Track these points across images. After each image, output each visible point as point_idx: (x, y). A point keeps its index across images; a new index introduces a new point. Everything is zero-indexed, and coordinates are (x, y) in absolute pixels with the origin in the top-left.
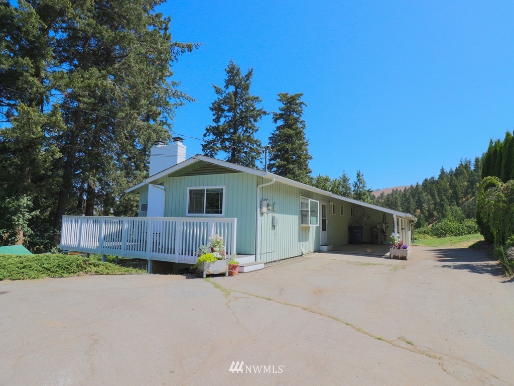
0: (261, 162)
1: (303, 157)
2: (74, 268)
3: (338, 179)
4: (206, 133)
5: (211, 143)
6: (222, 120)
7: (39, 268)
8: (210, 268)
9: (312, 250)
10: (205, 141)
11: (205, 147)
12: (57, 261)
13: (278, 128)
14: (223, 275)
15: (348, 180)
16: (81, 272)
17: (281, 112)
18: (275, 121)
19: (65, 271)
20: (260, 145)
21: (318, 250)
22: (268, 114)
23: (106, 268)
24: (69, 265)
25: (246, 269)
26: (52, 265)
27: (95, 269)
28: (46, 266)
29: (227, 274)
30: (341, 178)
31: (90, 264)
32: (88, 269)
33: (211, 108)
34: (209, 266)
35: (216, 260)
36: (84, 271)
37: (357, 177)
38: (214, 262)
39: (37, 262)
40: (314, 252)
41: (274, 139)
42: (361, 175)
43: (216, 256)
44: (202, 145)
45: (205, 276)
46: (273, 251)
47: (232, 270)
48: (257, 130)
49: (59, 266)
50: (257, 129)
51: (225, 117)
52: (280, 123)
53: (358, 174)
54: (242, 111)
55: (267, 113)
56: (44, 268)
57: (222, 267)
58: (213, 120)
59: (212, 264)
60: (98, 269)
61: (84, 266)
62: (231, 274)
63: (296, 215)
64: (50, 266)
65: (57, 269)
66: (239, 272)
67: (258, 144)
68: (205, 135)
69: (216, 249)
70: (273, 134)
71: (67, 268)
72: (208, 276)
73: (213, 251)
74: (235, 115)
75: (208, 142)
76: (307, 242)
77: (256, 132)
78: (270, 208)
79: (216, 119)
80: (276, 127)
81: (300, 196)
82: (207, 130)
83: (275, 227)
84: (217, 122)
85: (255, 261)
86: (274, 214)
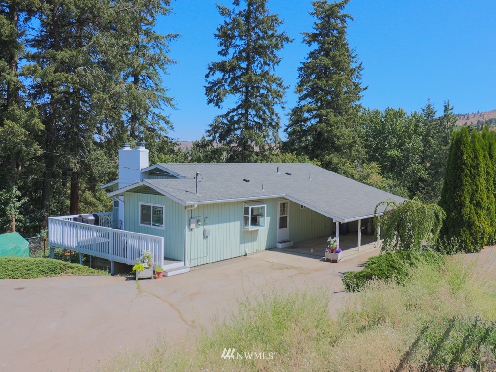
0: (283, 107)
1: (342, 96)
2: (58, 270)
3: (420, 112)
4: (209, 73)
5: (217, 84)
6: (231, 51)
7: (38, 270)
8: (140, 274)
9: (264, 248)
10: (209, 83)
11: (209, 90)
12: (47, 265)
13: (312, 55)
14: (150, 278)
15: (434, 114)
16: (63, 273)
17: (315, 31)
18: (309, 43)
19: (53, 272)
20: (280, 84)
21: (271, 248)
22: (291, 41)
23: (78, 270)
24: (55, 268)
25: (169, 274)
26: (45, 268)
27: (71, 270)
28: (41, 269)
29: (152, 278)
30: (424, 111)
31: (68, 267)
32: (67, 270)
33: (216, 36)
34: (139, 273)
35: (144, 269)
36: (65, 272)
37: (445, 111)
38: (142, 270)
39: (35, 266)
40: (266, 250)
41: (307, 70)
42: (450, 107)
43: (144, 266)
44: (206, 87)
45: (137, 279)
46: (205, 255)
47: (156, 274)
48: (279, 62)
49: (49, 269)
50: (278, 59)
51: (235, 47)
52: (315, 46)
53: (445, 107)
54: (259, 35)
55: (290, 39)
56: (40, 270)
57: (149, 273)
58: (219, 53)
59: (141, 272)
60: (74, 271)
61: (64, 268)
62: (155, 278)
63: (237, 221)
64: (44, 269)
65: (48, 271)
66: (163, 276)
67: (279, 82)
68: (207, 76)
69: (146, 261)
70: (304, 64)
71: (54, 270)
72: (139, 279)
73: (144, 262)
74: (248, 44)
75: (212, 83)
76: (255, 242)
77: (277, 65)
78: (200, 223)
79: (223, 50)
80: (309, 53)
81: (243, 203)
82: (210, 68)
83: (207, 237)
84: (224, 55)
85: (183, 265)
86: (206, 227)
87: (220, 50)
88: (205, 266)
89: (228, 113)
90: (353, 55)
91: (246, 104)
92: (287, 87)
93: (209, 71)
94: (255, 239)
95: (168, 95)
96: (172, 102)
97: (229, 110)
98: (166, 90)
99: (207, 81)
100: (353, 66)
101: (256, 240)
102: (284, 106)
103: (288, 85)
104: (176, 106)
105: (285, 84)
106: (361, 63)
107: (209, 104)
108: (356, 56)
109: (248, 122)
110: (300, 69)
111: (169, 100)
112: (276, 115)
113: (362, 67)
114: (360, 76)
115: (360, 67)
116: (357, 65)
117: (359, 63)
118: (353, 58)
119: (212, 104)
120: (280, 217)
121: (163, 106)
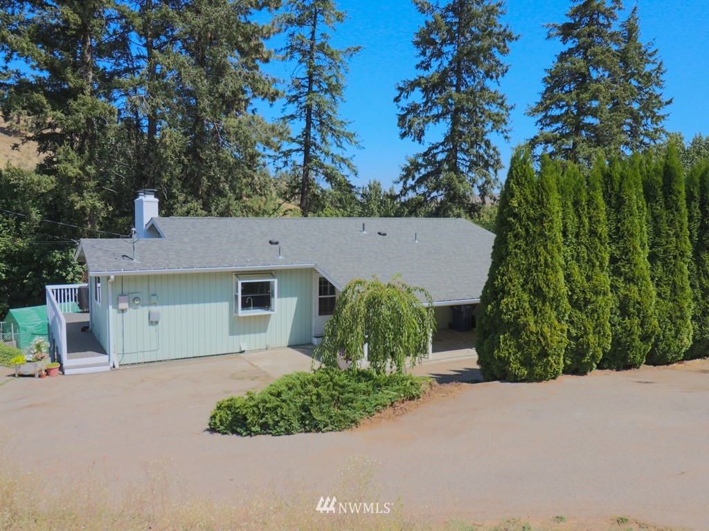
0: (506, 137)
4: (400, 96)
8: (21, 369)
9: (286, 343)
10: (402, 109)
13: (562, 57)
20: (502, 104)
21: (301, 344)
25: (68, 372)
29: (37, 376)
34: (19, 367)
35: (25, 362)
38: (23, 364)
40: (288, 346)
43: (25, 358)
46: (154, 349)
47: (43, 371)
48: (506, 71)
50: (505, 68)
57: (32, 369)
58: (418, 66)
59: (22, 366)
62: (42, 376)
67: (500, 101)
68: (397, 100)
72: (19, 375)
75: (406, 109)
76: (263, 334)
77: (503, 76)
78: (137, 302)
79: (423, 62)
80: (559, 54)
81: (234, 276)
82: (401, 89)
83: (157, 323)
84: (426, 68)
85: (107, 361)
86: (153, 309)
87: (419, 63)
88: (155, 364)
89: (430, 149)
90: (650, 51)
91: (452, 137)
92: (512, 108)
93: (399, 92)
94: (263, 329)
95: (349, 129)
96: (355, 139)
97: (431, 146)
98: (350, 123)
99: (399, 107)
100: (648, 68)
101: (265, 331)
102: (509, 135)
103: (513, 105)
104: (361, 144)
105: (508, 103)
106: (661, 64)
107: (402, 138)
108: (655, 52)
109: (456, 161)
110: (545, 80)
111: (349, 136)
112: (494, 149)
113: (663, 68)
114: (661, 83)
115: (659, 68)
116: (655, 66)
117: (659, 63)
118: (650, 55)
119: (408, 139)
120: (320, 298)
121: (345, 144)
